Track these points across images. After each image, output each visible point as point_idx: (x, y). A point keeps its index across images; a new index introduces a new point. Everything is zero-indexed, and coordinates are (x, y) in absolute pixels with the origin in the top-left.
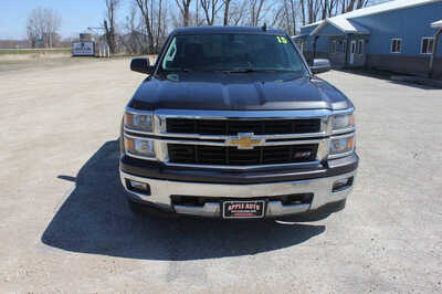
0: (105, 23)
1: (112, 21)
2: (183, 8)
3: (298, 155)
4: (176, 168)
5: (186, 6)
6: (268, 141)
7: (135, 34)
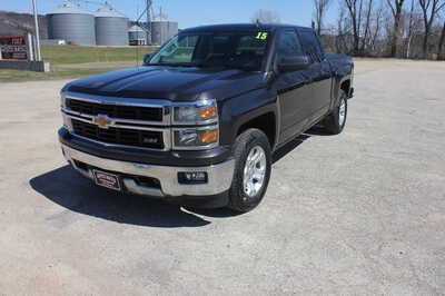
0: (313, 24)
1: (319, 23)
2: (395, 7)
3: (146, 140)
4: (78, 139)
5: (399, 6)
6: (117, 123)
7: (341, 36)
